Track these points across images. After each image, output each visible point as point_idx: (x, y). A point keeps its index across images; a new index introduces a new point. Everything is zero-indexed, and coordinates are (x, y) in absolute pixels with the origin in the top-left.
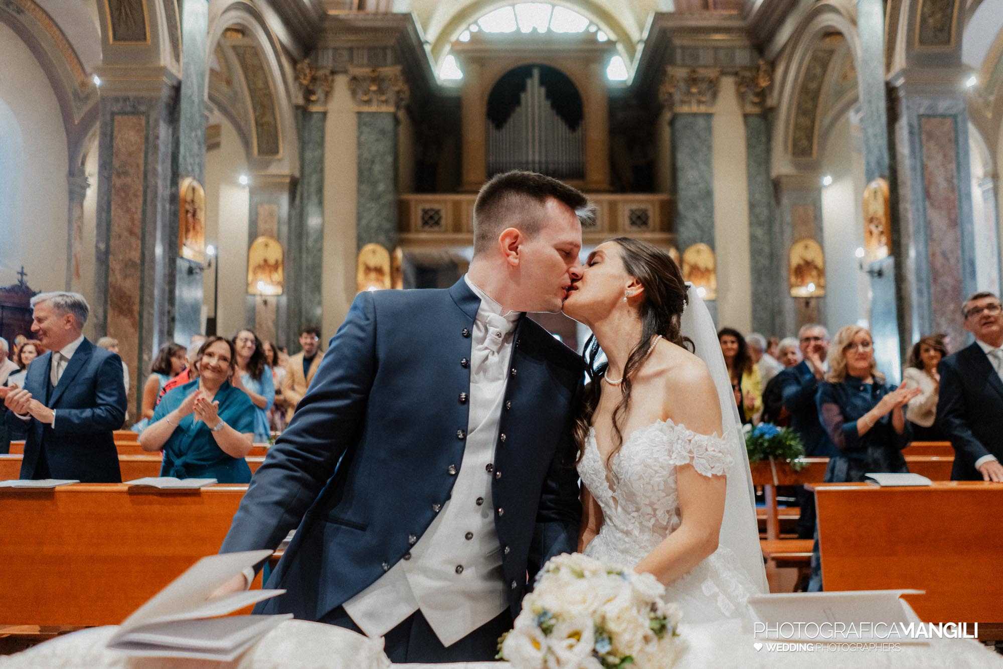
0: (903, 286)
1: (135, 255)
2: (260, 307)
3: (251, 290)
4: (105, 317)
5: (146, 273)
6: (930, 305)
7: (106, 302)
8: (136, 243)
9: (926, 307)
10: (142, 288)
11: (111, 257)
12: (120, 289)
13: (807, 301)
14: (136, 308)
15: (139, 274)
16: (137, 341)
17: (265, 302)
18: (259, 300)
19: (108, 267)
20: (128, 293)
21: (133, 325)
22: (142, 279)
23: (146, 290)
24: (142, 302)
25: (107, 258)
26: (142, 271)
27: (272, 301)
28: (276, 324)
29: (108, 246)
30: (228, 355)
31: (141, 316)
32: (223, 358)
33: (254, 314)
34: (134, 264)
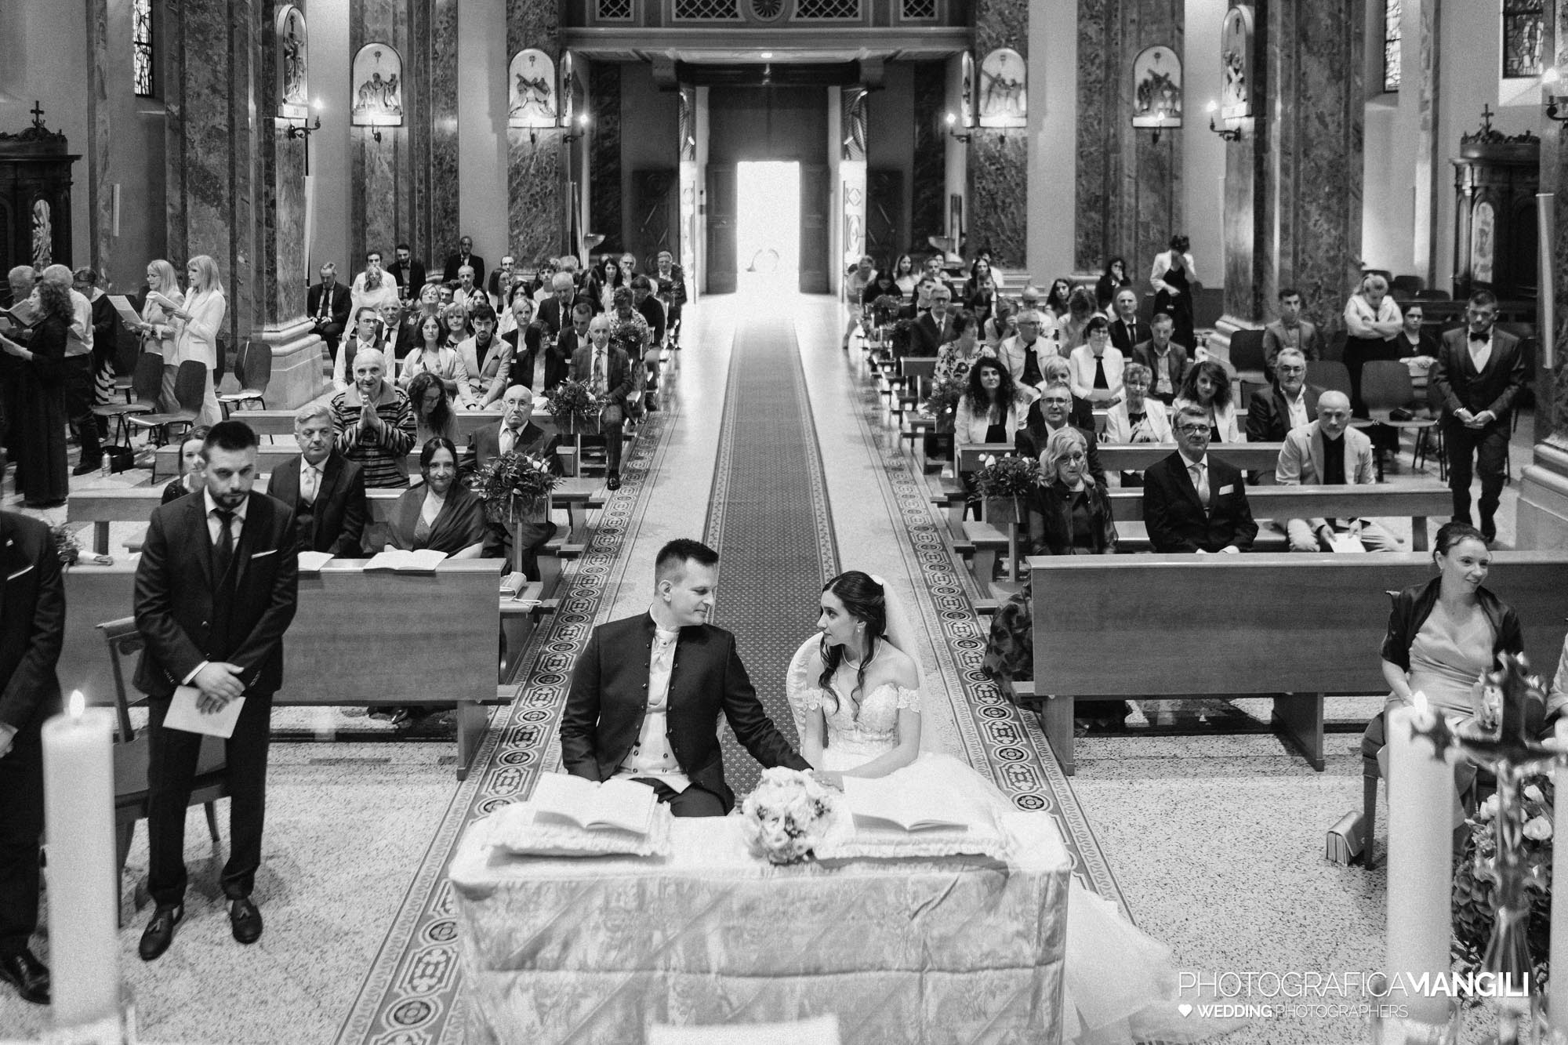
0: (1265, 156)
1: (221, 122)
2: (371, 143)
3: (357, 120)
4: (184, 206)
5: (237, 146)
6: (1297, 185)
7: (183, 185)
8: (221, 104)
9: (1291, 190)
10: (232, 165)
11: (188, 124)
12: (202, 167)
13: (1155, 133)
14: (225, 193)
15: (226, 147)
16: (227, 237)
17: (378, 137)
18: (368, 133)
19: (184, 138)
20: (213, 173)
21: (223, 216)
22: (232, 155)
23: (238, 170)
24: (232, 185)
25: (182, 126)
26: (232, 143)
27: (388, 134)
28: (394, 167)
29: (183, 109)
30: (451, 460)
31: (233, 205)
32: (447, 464)
33: (362, 151)
34: (220, 133)
